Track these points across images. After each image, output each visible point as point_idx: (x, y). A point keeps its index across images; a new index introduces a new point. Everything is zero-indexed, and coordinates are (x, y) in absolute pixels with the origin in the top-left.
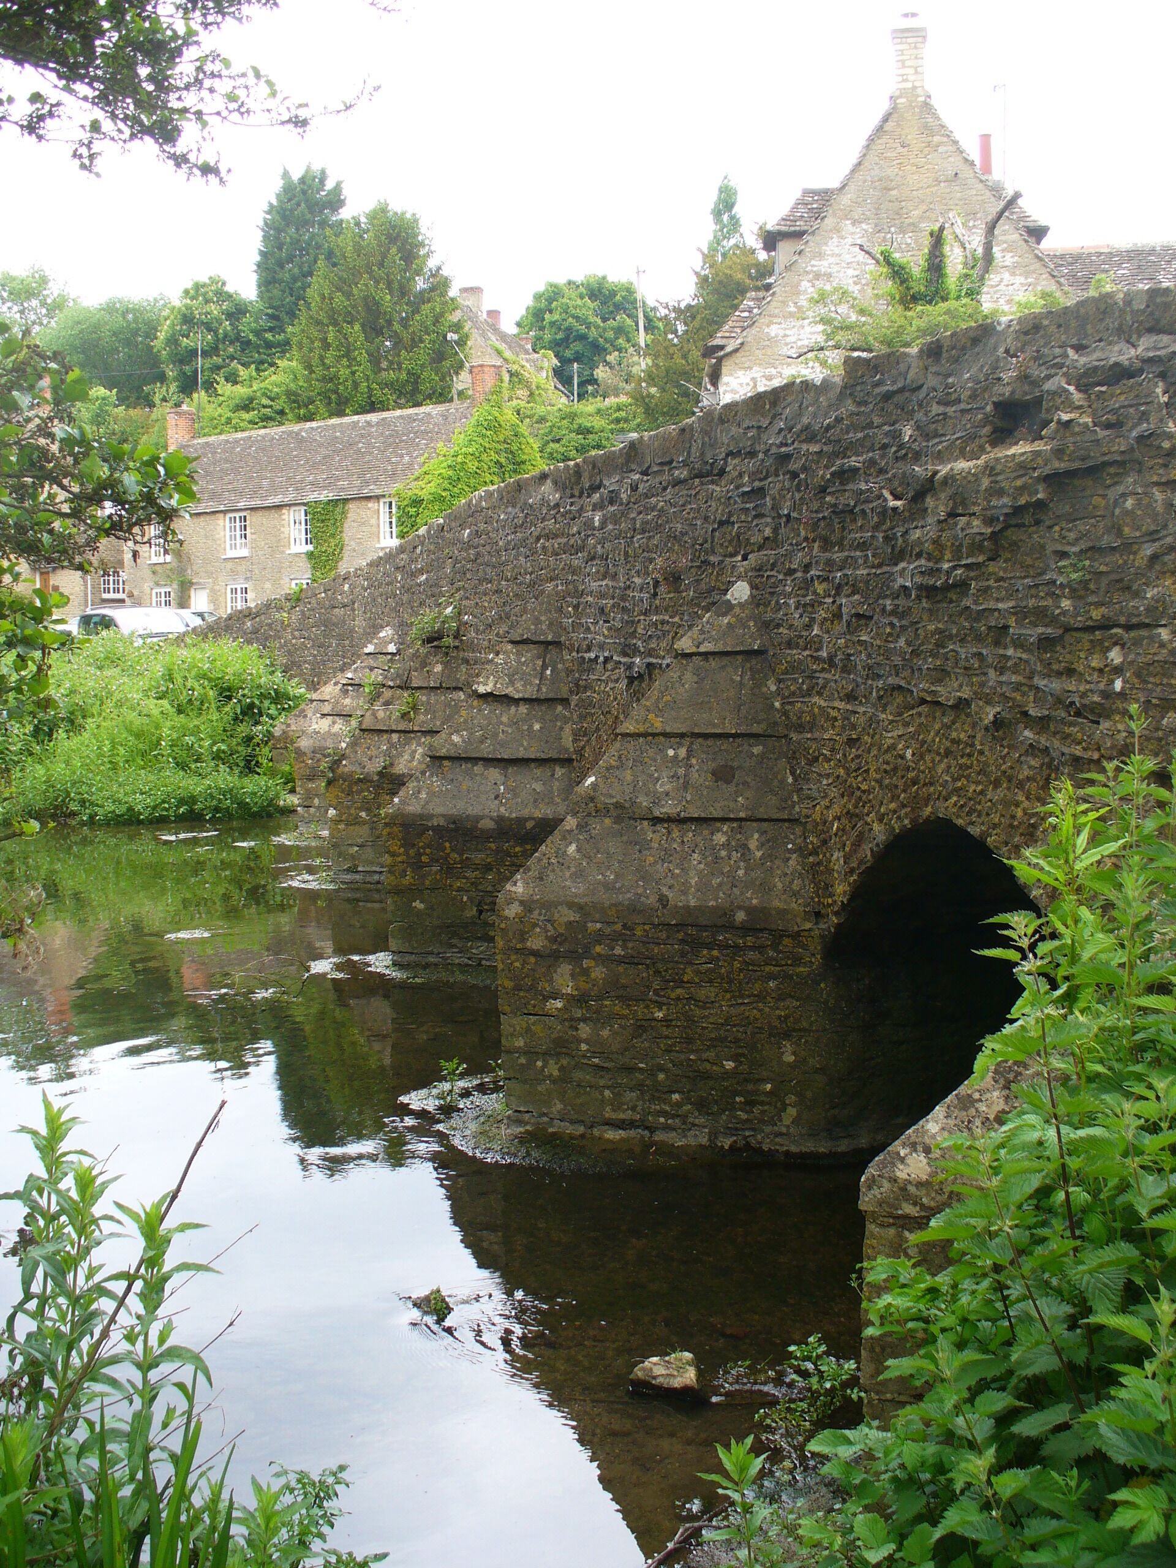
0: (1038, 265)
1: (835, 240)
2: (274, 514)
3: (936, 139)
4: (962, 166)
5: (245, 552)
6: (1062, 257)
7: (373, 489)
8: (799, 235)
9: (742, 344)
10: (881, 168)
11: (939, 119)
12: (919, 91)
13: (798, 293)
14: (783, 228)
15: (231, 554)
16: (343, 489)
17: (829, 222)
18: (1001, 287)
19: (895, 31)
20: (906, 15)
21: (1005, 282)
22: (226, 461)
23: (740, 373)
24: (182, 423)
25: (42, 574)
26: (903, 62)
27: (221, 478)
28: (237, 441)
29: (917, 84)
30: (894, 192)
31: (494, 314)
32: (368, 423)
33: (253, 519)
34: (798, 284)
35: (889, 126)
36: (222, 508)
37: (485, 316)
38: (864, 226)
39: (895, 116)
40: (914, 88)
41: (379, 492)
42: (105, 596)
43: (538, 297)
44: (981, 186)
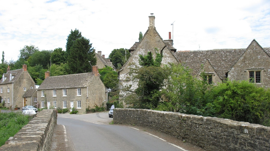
0: (173, 56)
1: (139, 52)
2: (61, 90)
3: (156, 35)
4: (160, 39)
5: (56, 96)
6: (182, 53)
7: (76, 87)
8: (133, 50)
9: (123, 69)
10: (147, 39)
11: (156, 31)
12: (153, 27)
13: (132, 61)
14: (132, 49)
15: (54, 96)
16: (71, 86)
17: (138, 48)
18: (167, 60)
19: (149, 17)
20: (151, 14)
21: (167, 59)
22: (54, 81)
23: (122, 74)
24: (47, 74)
25: (24, 98)
26: (151, 22)
27: (53, 84)
28: (56, 77)
29: (153, 25)
30: (149, 44)
31: (104, 55)
32: (76, 75)
33: (57, 91)
34: (132, 59)
35: (148, 32)
36: (52, 89)
37: (102, 55)
38: (144, 49)
39: (149, 31)
40: (152, 26)
41: (77, 87)
42: (35, 102)
43: (112, 52)
44: (163, 43)
